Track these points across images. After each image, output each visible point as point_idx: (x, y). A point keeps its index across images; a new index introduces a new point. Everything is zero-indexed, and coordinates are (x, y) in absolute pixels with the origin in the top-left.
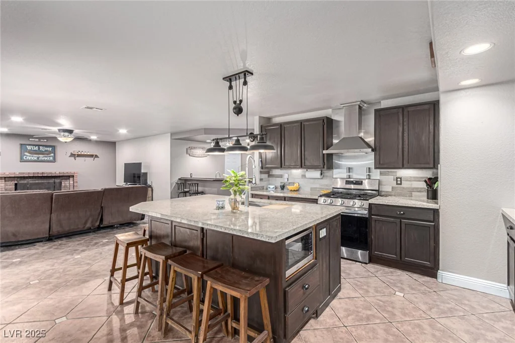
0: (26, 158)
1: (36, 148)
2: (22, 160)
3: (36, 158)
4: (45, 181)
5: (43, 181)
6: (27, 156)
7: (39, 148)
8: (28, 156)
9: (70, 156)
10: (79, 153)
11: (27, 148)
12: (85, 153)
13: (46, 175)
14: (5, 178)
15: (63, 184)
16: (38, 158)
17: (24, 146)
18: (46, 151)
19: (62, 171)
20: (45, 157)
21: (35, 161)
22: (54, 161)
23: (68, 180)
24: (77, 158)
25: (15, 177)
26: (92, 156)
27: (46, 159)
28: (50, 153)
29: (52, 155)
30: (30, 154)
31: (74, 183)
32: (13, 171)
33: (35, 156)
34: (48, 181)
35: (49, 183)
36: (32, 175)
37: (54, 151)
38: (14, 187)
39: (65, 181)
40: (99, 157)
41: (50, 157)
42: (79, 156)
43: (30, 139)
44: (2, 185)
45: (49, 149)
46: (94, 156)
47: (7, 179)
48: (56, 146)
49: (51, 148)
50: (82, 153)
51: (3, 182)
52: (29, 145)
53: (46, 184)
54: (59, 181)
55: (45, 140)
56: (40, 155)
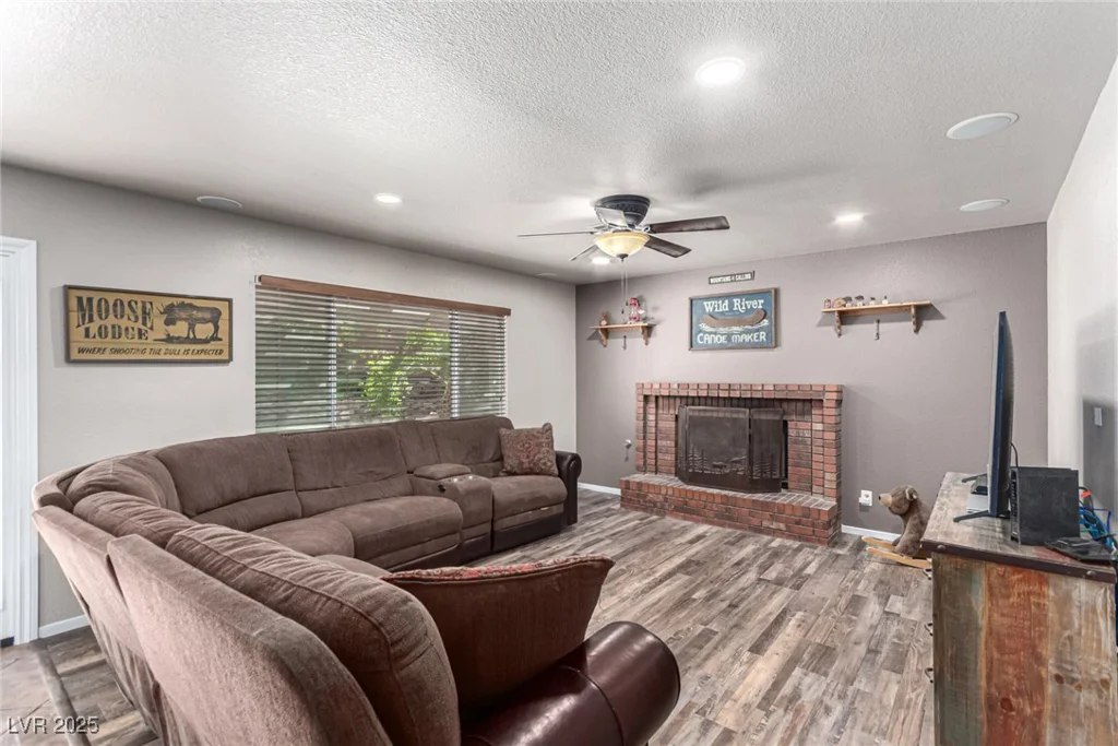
0: (702, 339)
1: (724, 306)
2: (693, 347)
3: (723, 339)
6: (705, 333)
7: (731, 305)
8: (708, 334)
9: (820, 325)
10: (849, 307)
11: (705, 310)
12: (873, 305)
14: (657, 397)
15: (792, 433)
16: (729, 339)
17: (700, 302)
18: (748, 311)
19: (782, 381)
20: (748, 332)
21: (722, 347)
22: (773, 341)
23: (807, 418)
25: (669, 396)
26: (895, 313)
27: (747, 338)
28: (760, 315)
29: (765, 322)
30: (711, 325)
31: (823, 431)
32: (667, 380)
33: (722, 330)
34: (732, 415)
37: (770, 311)
38: (673, 424)
39: (799, 418)
40: (943, 313)
41: (758, 330)
42: (846, 318)
43: (712, 280)
44: (652, 417)
45: (758, 304)
46: (913, 310)
47: (660, 400)
48: (777, 291)
49: (761, 301)
50: (859, 305)
51: (653, 411)
52: (709, 298)
53: (728, 425)
54: (777, 418)
55: (748, 276)
56: (734, 329)
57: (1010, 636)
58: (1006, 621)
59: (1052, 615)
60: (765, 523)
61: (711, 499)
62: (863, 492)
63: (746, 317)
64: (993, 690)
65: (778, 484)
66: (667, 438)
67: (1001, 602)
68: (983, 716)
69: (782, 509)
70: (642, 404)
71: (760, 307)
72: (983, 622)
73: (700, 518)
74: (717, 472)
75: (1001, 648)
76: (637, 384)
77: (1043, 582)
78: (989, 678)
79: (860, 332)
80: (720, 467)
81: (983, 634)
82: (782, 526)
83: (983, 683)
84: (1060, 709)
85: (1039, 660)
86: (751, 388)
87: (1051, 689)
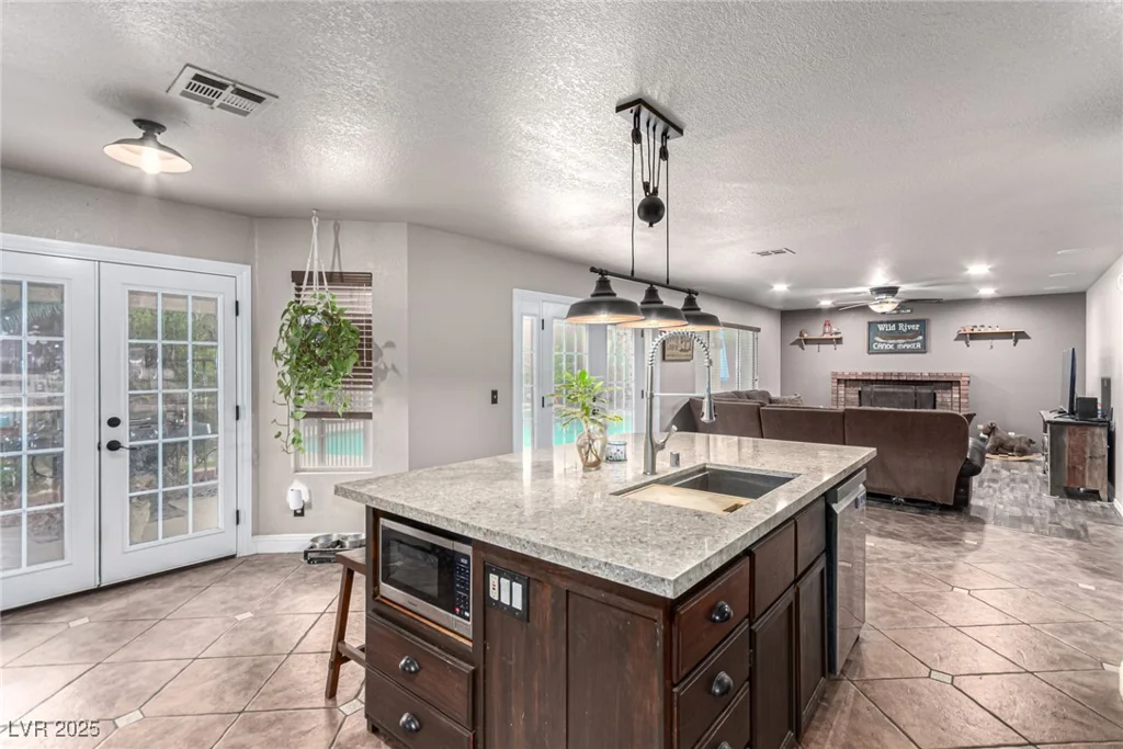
0: (876, 346)
1: (893, 328)
2: (870, 351)
3: (891, 347)
4: (901, 390)
5: (896, 390)
6: (879, 342)
7: (897, 327)
8: (880, 344)
9: (956, 340)
10: (976, 331)
11: (879, 329)
12: (990, 330)
13: (904, 378)
14: (846, 380)
15: (939, 399)
16: (895, 345)
17: (875, 324)
18: (908, 331)
19: (934, 371)
20: (908, 343)
21: (890, 352)
22: (924, 350)
23: (949, 391)
24: (971, 342)
25: (857, 380)
26: (1006, 335)
27: (908, 346)
28: (916, 334)
29: (921, 338)
30: (884, 339)
31: (960, 397)
32: (853, 370)
33: (891, 341)
35: (905, 393)
36: (881, 378)
37: (923, 331)
38: (857, 396)
39: (943, 391)
40: (1030, 336)
41: (915, 342)
42: (972, 337)
44: (842, 392)
45: (916, 327)
46: (1013, 334)
47: (848, 382)
48: (928, 320)
49: (918, 326)
50: (983, 330)
51: (843, 388)
52: (881, 323)
53: (900, 395)
54: (929, 391)
55: (909, 311)
56: (899, 341)
57: (1076, 447)
58: (1075, 443)
59: (1089, 438)
63: (908, 334)
64: (1070, 464)
66: (853, 404)
67: (1073, 437)
68: (1066, 472)
70: (836, 384)
71: (917, 329)
72: (1067, 444)
75: (1073, 451)
76: (832, 372)
77: (1085, 430)
78: (1069, 461)
79: (981, 344)
81: (1067, 448)
83: (1067, 463)
84: (1091, 466)
85: (1084, 453)
86: (913, 375)
87: (1088, 461)
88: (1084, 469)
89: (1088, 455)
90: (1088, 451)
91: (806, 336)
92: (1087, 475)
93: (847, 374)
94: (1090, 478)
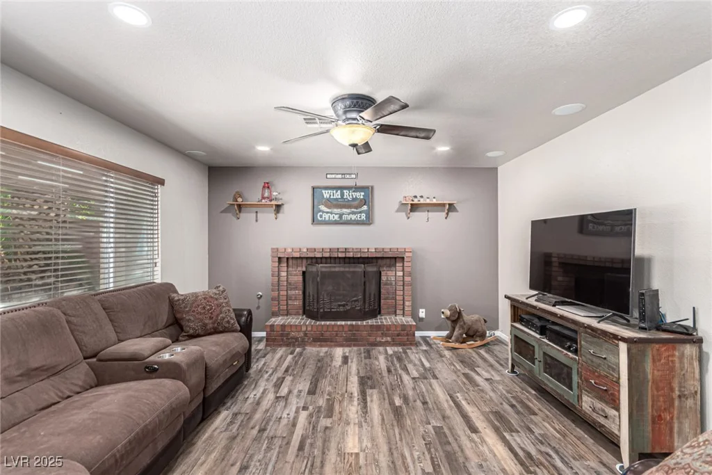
0: (321, 216)
1: (337, 195)
2: (315, 222)
3: (336, 217)
4: (349, 270)
5: (344, 269)
6: (323, 212)
7: (342, 195)
8: (327, 214)
9: (397, 210)
10: (416, 201)
11: (323, 196)
12: (428, 201)
13: (351, 255)
14: (288, 258)
15: (384, 278)
16: (341, 216)
17: (320, 190)
18: (354, 199)
19: (380, 246)
20: (353, 213)
21: (336, 223)
22: (368, 221)
23: (393, 268)
24: (411, 214)
25: (300, 258)
26: (439, 207)
27: (353, 217)
28: (364, 202)
29: (365, 208)
30: (329, 208)
31: (403, 276)
32: (297, 245)
33: (336, 211)
34: (352, 270)
35: (354, 272)
36: (327, 255)
37: (368, 200)
38: (301, 278)
39: (388, 269)
40: (457, 208)
41: (360, 212)
42: (414, 207)
43: (328, 176)
44: (284, 274)
45: (360, 195)
46: (447, 206)
47: (290, 261)
48: (372, 187)
49: (363, 194)
50: (422, 201)
51: (285, 269)
52: (327, 188)
53: (349, 276)
54: (375, 269)
55: (353, 176)
56: (345, 210)
57: (661, 381)
58: (660, 373)
59: (677, 365)
60: (378, 339)
61: (341, 329)
62: (421, 310)
63: (353, 203)
64: (654, 412)
65: (376, 312)
66: (296, 288)
67: (658, 364)
68: (650, 428)
69: (388, 328)
70: (277, 264)
71: (362, 197)
72: (650, 377)
73: (333, 344)
74: (342, 309)
75: (658, 390)
76: (272, 249)
77: (674, 349)
78: (653, 406)
79: (419, 216)
80: (344, 306)
81: (650, 384)
82: (389, 339)
83: (650, 410)
84: (680, 412)
85: (672, 390)
86: (360, 251)
87: (677, 403)
88: (672, 418)
89: (677, 393)
90: (676, 386)
91: (240, 200)
92: (676, 429)
93: (290, 250)
94: (680, 433)
